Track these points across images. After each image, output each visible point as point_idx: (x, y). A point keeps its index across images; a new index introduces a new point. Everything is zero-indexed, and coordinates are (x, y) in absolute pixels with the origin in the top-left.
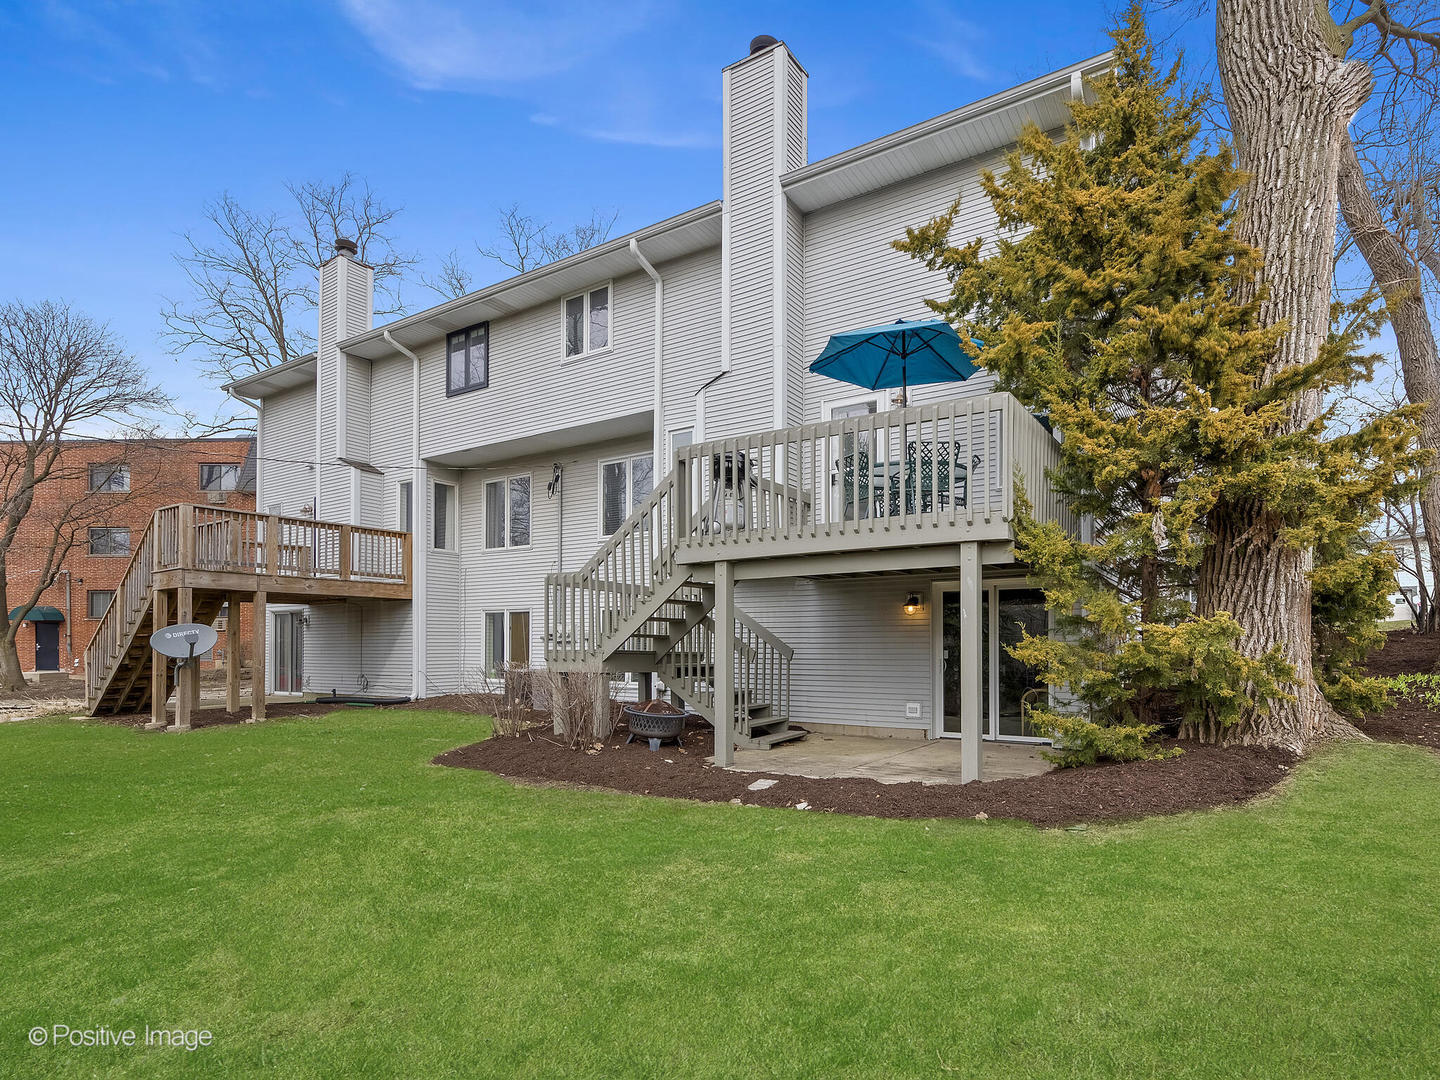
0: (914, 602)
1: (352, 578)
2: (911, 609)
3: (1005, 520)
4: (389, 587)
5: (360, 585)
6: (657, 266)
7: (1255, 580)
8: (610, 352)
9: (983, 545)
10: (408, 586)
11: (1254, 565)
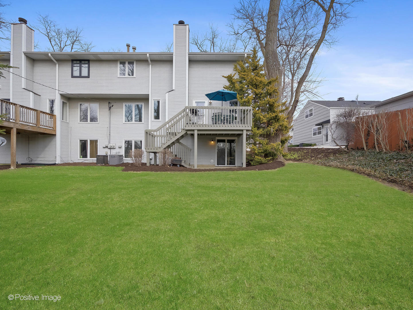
0: (212, 141)
1: (41, 126)
2: (212, 142)
3: (251, 127)
4: (50, 130)
5: (42, 129)
6: (151, 61)
7: (276, 139)
8: (135, 78)
9: (247, 130)
10: (55, 131)
11: (276, 136)
